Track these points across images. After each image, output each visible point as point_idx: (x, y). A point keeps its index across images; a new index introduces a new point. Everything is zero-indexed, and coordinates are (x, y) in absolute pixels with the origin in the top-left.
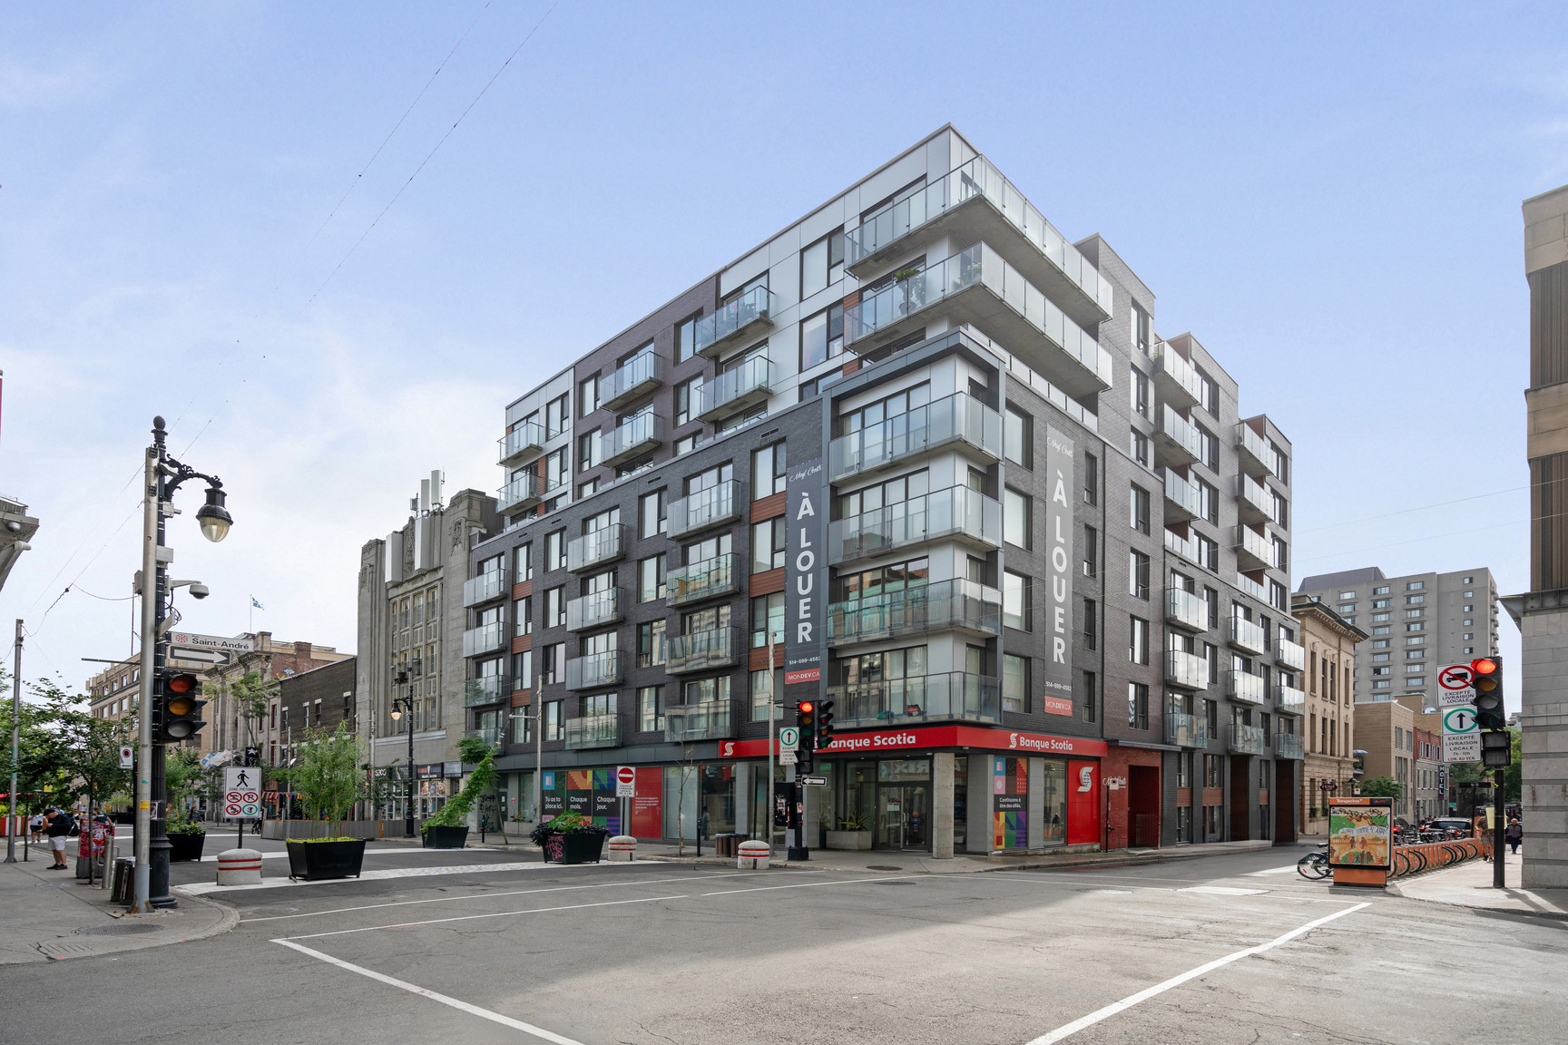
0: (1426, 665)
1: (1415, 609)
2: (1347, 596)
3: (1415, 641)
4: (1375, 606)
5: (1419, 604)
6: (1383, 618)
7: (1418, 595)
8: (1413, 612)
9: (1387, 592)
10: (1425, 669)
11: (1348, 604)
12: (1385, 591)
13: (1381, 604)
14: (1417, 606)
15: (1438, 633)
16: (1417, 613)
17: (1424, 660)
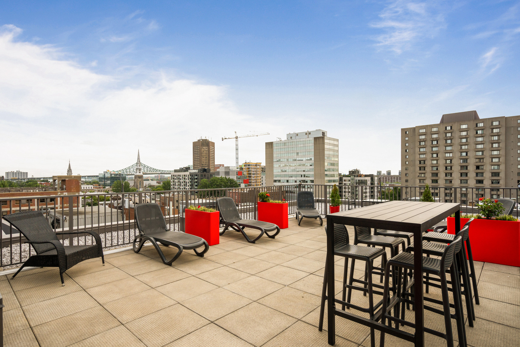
0: (500, 166)
1: (495, 136)
2: (464, 127)
3: (495, 153)
4: (477, 133)
5: (497, 133)
6: (480, 139)
7: (497, 128)
8: (494, 137)
9: (482, 126)
10: (500, 168)
11: (464, 131)
12: (481, 125)
13: (480, 132)
14: (496, 134)
15: (506, 149)
16: (496, 138)
17: (500, 163)
